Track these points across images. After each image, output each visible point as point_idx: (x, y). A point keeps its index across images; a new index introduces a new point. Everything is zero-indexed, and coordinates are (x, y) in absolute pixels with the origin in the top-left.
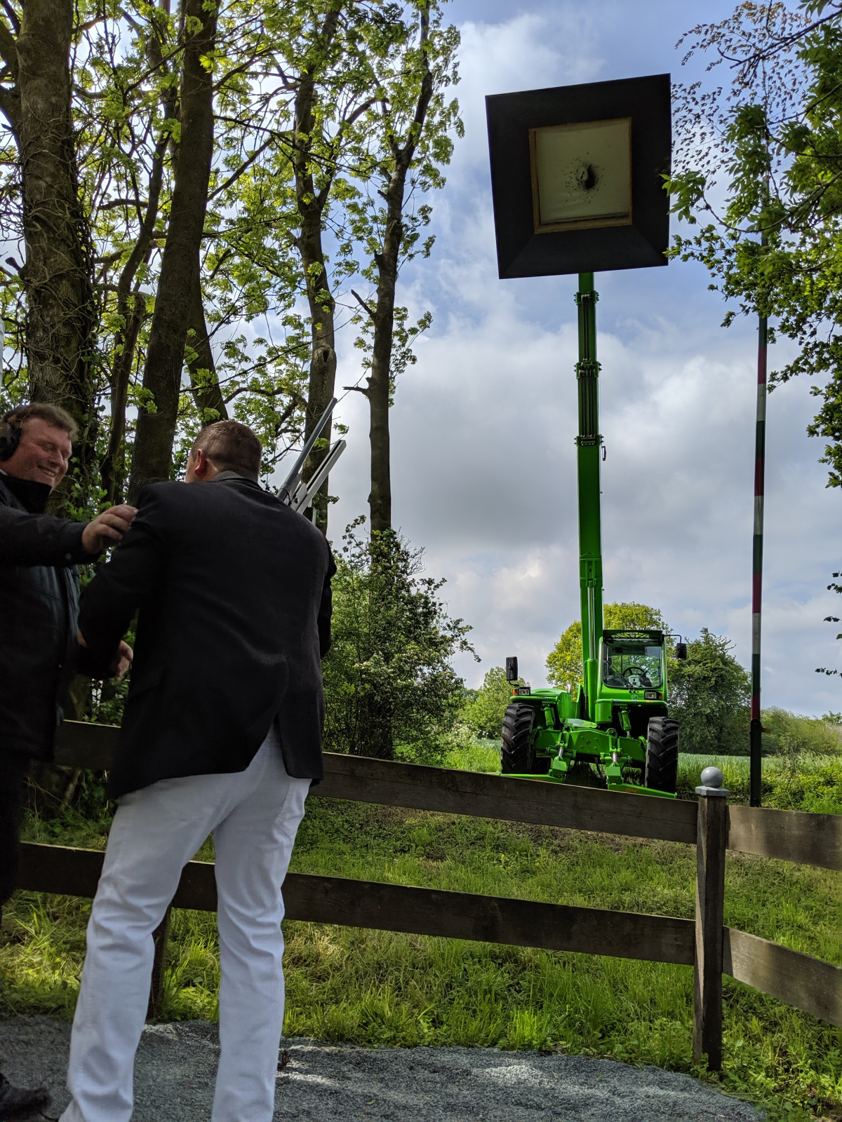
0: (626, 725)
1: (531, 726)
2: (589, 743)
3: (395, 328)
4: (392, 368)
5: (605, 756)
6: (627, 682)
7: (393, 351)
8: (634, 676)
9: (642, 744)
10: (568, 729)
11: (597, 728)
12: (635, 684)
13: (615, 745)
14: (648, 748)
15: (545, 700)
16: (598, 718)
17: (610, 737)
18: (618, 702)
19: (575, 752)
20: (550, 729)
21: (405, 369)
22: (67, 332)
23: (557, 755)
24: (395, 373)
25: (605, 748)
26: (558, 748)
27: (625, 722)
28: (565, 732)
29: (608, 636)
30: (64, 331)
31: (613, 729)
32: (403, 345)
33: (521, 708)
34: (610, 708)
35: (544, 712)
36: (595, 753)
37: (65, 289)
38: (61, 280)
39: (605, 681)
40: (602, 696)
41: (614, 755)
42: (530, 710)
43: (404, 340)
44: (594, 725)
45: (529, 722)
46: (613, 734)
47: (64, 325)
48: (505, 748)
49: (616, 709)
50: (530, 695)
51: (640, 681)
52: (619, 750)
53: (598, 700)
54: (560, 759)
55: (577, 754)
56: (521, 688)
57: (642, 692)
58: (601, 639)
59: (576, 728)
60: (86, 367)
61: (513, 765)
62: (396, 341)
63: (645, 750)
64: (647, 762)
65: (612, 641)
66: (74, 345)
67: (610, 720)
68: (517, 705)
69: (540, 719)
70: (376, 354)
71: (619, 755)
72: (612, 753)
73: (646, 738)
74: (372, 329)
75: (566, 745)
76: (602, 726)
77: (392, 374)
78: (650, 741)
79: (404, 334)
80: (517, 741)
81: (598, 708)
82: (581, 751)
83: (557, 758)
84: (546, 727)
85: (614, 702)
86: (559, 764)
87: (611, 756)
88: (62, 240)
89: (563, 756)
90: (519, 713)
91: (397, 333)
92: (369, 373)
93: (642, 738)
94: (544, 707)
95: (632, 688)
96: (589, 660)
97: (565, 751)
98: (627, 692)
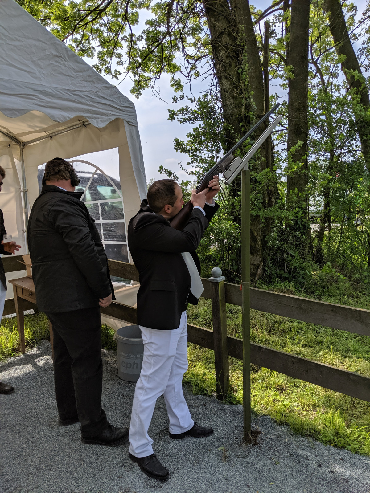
22: (229, 61)
30: (227, 61)
37: (225, 39)
38: (222, 35)
47: (227, 58)
60: (240, 74)
66: (233, 65)
88: (220, 14)
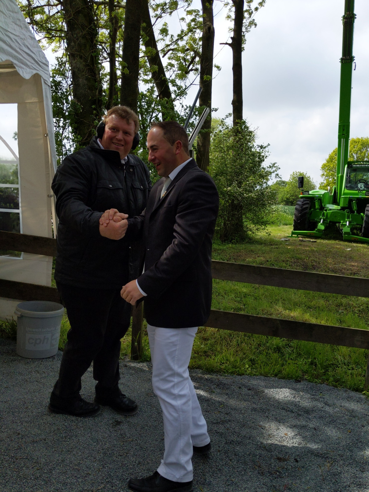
0: (355, 208)
1: (308, 209)
2: (336, 216)
3: (245, 7)
4: (244, 29)
5: (343, 222)
6: (357, 187)
7: (244, 21)
8: (361, 184)
9: (362, 217)
10: (326, 210)
11: (340, 210)
12: (361, 188)
13: (348, 218)
14: (365, 218)
15: (316, 197)
16: (342, 204)
17: (346, 214)
18: (352, 197)
19: (329, 221)
20: (317, 210)
21: (251, 29)
23: (320, 222)
24: (245, 33)
25: (344, 219)
26: (321, 219)
27: (354, 207)
28: (324, 212)
29: (350, 164)
31: (348, 210)
32: (250, 17)
33: (304, 201)
34: (348, 200)
35: (315, 203)
36: (339, 221)
39: (346, 187)
40: (344, 194)
41: (348, 222)
42: (309, 202)
43: (250, 14)
44: (339, 208)
45: (307, 207)
46: (348, 212)
48: (295, 220)
49: (351, 200)
50: (309, 195)
51: (364, 186)
52: (350, 219)
53: (342, 196)
54: (321, 224)
55: (330, 222)
56: (305, 191)
57: (364, 192)
58: (346, 166)
59: (330, 209)
61: (299, 227)
62: (246, 15)
63: (363, 220)
64: (364, 225)
65: (352, 167)
67: (347, 206)
68: (302, 200)
69: (313, 205)
70: (236, 24)
71: (350, 222)
72: (346, 221)
73: (364, 214)
74: (234, 9)
75: (325, 218)
76: (343, 209)
77: (244, 33)
78: (366, 216)
79: (251, 11)
80: (301, 216)
81: (342, 200)
82: (331, 220)
83: (320, 224)
84: (315, 209)
85: (349, 197)
86: (321, 226)
87: (346, 222)
89: (323, 222)
90: (303, 203)
91: (247, 11)
92: (232, 34)
93: (362, 214)
94: (315, 200)
95: (359, 190)
96: (340, 175)
97: (324, 220)
98: (357, 192)
